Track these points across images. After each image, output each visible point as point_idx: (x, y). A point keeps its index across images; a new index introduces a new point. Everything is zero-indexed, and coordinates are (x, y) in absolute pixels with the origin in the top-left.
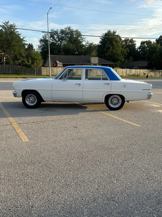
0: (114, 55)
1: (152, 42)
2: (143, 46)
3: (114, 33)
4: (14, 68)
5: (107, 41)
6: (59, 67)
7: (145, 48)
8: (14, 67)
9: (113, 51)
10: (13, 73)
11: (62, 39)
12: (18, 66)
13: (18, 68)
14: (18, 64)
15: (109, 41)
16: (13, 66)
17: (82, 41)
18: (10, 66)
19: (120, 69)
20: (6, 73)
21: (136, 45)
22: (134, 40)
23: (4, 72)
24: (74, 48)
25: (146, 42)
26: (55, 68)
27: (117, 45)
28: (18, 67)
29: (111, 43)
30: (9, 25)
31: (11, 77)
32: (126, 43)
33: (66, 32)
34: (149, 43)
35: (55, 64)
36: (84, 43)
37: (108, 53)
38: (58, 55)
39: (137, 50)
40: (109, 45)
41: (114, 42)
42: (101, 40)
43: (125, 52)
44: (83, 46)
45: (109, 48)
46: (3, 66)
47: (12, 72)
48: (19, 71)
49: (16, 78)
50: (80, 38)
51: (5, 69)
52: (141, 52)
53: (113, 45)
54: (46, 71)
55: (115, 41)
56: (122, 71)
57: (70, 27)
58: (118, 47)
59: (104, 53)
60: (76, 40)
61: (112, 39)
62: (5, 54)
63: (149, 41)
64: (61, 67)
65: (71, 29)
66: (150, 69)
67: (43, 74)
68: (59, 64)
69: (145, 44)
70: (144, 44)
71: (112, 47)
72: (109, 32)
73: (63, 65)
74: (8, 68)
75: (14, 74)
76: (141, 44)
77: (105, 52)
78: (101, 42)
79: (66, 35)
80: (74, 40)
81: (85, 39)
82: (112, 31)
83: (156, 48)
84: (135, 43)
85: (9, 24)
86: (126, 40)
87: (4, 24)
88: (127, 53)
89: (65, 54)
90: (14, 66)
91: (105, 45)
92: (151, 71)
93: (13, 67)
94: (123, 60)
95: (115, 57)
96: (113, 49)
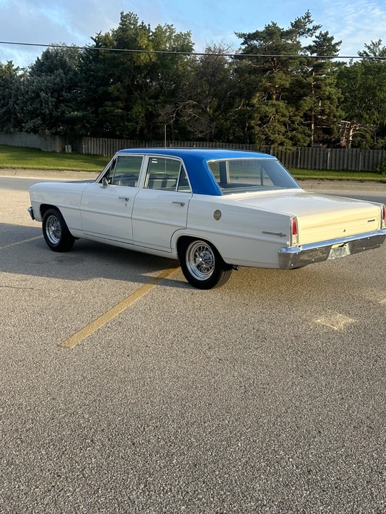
4: (371, 158)
8: (371, 153)
10: (366, 169)
12: (380, 152)
13: (380, 156)
14: (382, 147)
16: (369, 153)
18: (361, 151)
20: (349, 168)
23: (345, 167)
28: (382, 153)
30: (381, 49)
31: (348, 180)
46: (344, 152)
47: (364, 167)
48: (381, 164)
49: (361, 181)
51: (348, 159)
62: (352, 124)
74: (354, 158)
75: (368, 172)
85: (381, 47)
87: (369, 48)
90: (372, 151)
93: (367, 154)
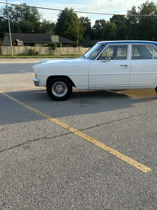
0: (73, 34)
1: (106, 21)
2: (97, 25)
3: (72, 10)
5: (65, 19)
6: (20, 46)
7: (99, 27)
9: (72, 29)
11: (18, 16)
15: (68, 19)
17: (39, 19)
19: (83, 48)
21: (91, 23)
22: (89, 19)
24: (32, 25)
25: (100, 21)
26: (16, 47)
27: (76, 23)
29: (69, 20)
32: (82, 21)
33: (22, 9)
34: (103, 21)
35: (14, 43)
36: (41, 21)
37: (66, 32)
38: (15, 33)
39: (93, 29)
40: (68, 23)
41: (72, 20)
42: (59, 18)
43: (82, 30)
44: (40, 23)
45: (68, 26)
50: (36, 15)
52: (96, 31)
53: (71, 23)
54: (6, 50)
55: (74, 19)
56: (85, 50)
57: (25, 3)
58: (76, 25)
59: (63, 32)
60: (32, 17)
61: (70, 17)
63: (103, 19)
64: (22, 46)
65: (27, 5)
66: (111, 48)
67: (3, 53)
68: (19, 43)
69: (100, 23)
70: (98, 23)
71: (71, 25)
72: (66, 9)
73: (24, 43)
76: (96, 23)
77: (64, 30)
78: (58, 20)
79: (22, 11)
80: (31, 17)
81: (41, 17)
82: (69, 9)
83: (111, 27)
84: (90, 21)
86: (82, 19)
88: (84, 31)
89: (23, 33)
91: (64, 23)
92: (111, 50)
94: (82, 38)
95: (74, 36)
96: (72, 27)
